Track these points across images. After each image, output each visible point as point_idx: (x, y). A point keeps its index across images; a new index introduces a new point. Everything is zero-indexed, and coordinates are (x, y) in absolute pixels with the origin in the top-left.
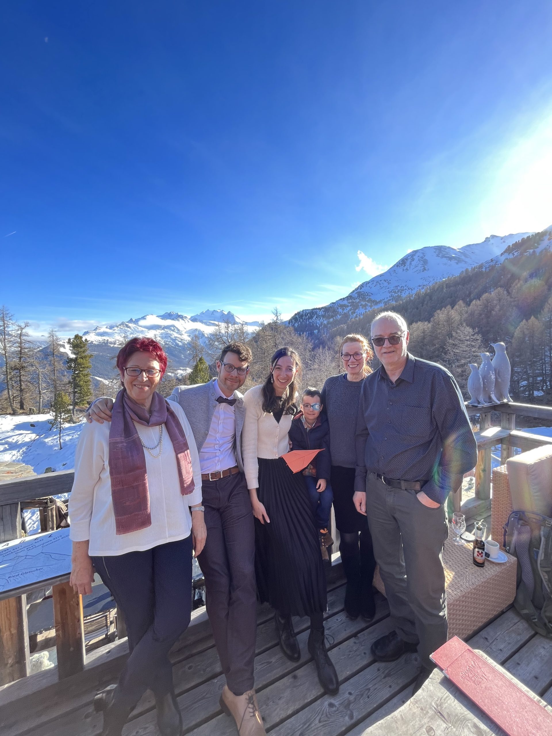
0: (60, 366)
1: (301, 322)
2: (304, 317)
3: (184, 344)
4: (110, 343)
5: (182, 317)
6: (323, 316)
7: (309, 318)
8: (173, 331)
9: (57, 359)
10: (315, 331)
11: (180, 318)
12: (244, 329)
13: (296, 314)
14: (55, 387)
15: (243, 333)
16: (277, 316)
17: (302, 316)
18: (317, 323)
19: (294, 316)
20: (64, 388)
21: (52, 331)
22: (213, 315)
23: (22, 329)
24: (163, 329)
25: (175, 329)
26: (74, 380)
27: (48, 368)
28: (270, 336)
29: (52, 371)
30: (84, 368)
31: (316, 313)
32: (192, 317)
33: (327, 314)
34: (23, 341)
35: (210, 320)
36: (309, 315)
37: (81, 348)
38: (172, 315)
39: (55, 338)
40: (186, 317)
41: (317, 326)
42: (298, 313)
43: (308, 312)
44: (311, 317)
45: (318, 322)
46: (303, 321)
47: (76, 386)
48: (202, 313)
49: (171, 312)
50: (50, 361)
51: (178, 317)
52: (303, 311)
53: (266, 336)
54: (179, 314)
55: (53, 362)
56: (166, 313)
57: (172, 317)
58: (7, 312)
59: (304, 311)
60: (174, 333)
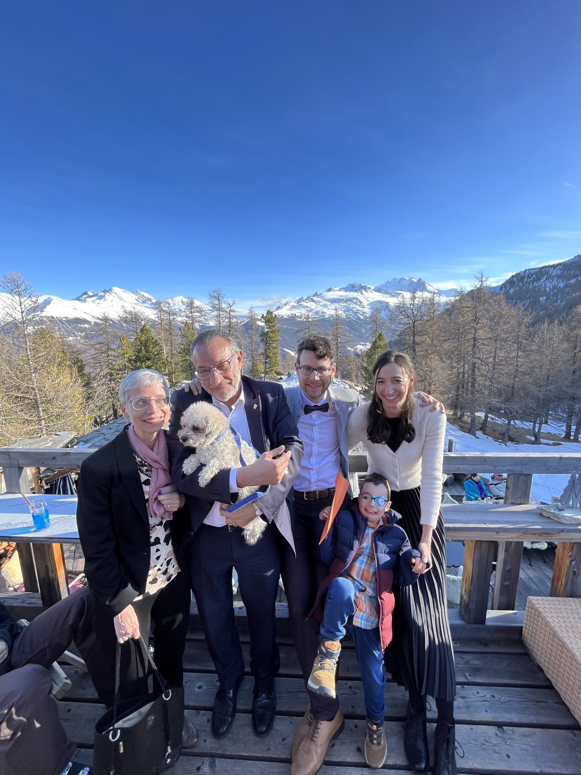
0: (257, 338)
1: (520, 287)
2: (525, 280)
3: (366, 318)
4: (297, 317)
5: (365, 288)
6: (559, 277)
7: (534, 281)
8: (356, 303)
9: (254, 333)
10: (541, 299)
11: (363, 289)
12: (435, 299)
13: (513, 277)
14: (253, 357)
15: (433, 304)
16: (482, 282)
17: (524, 277)
18: (545, 287)
19: (510, 279)
20: (258, 358)
21: (251, 308)
22: (400, 284)
23: (231, 306)
24: (346, 302)
25: (357, 302)
26: (266, 352)
27: (248, 340)
28: (469, 307)
29: (250, 343)
30: (273, 341)
31: (547, 272)
32: (376, 288)
33: (565, 273)
34: (231, 317)
35: (396, 290)
36: (534, 276)
37: (271, 323)
38: (355, 286)
39: (253, 314)
40: (370, 288)
41: (545, 291)
42: (517, 275)
43: (533, 272)
44: (538, 279)
45: (549, 285)
46: (523, 285)
47: (267, 357)
48: (388, 282)
49: (354, 284)
50: (250, 334)
51: (362, 288)
52: (525, 271)
53: (464, 307)
54: (363, 285)
55: (251, 334)
56: (349, 285)
57: (356, 289)
58: (221, 293)
59: (528, 272)
60: (356, 306)
